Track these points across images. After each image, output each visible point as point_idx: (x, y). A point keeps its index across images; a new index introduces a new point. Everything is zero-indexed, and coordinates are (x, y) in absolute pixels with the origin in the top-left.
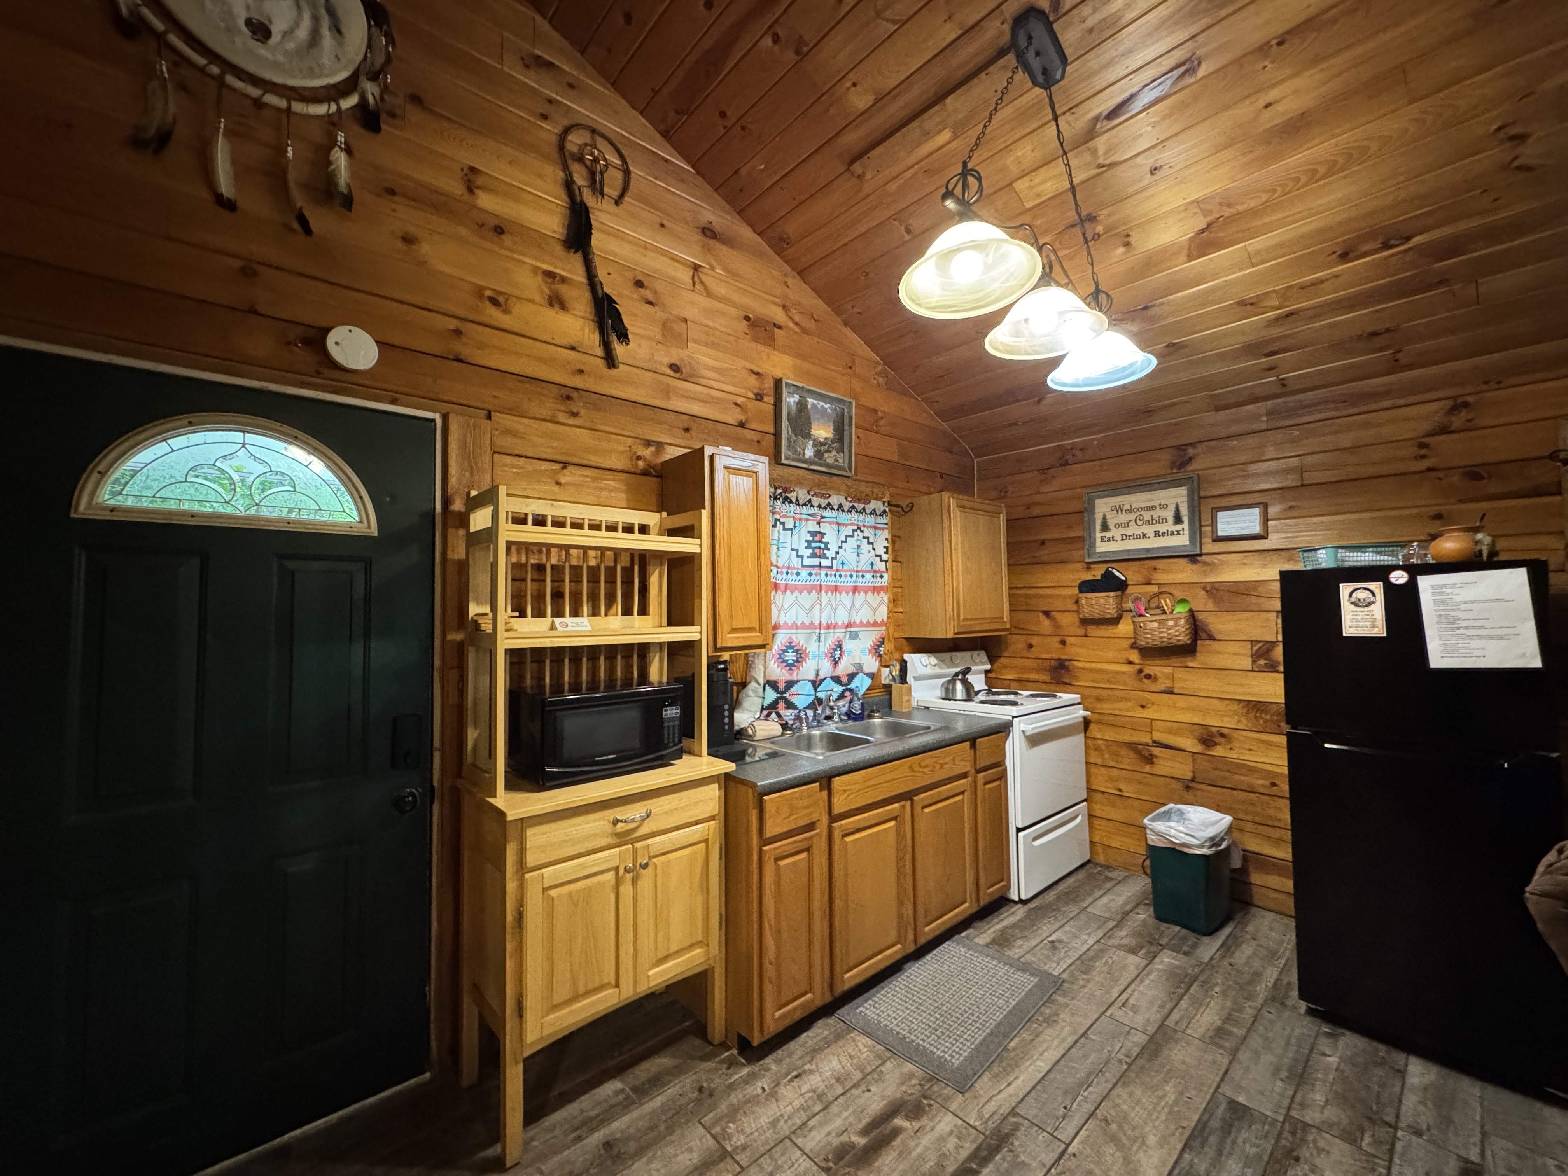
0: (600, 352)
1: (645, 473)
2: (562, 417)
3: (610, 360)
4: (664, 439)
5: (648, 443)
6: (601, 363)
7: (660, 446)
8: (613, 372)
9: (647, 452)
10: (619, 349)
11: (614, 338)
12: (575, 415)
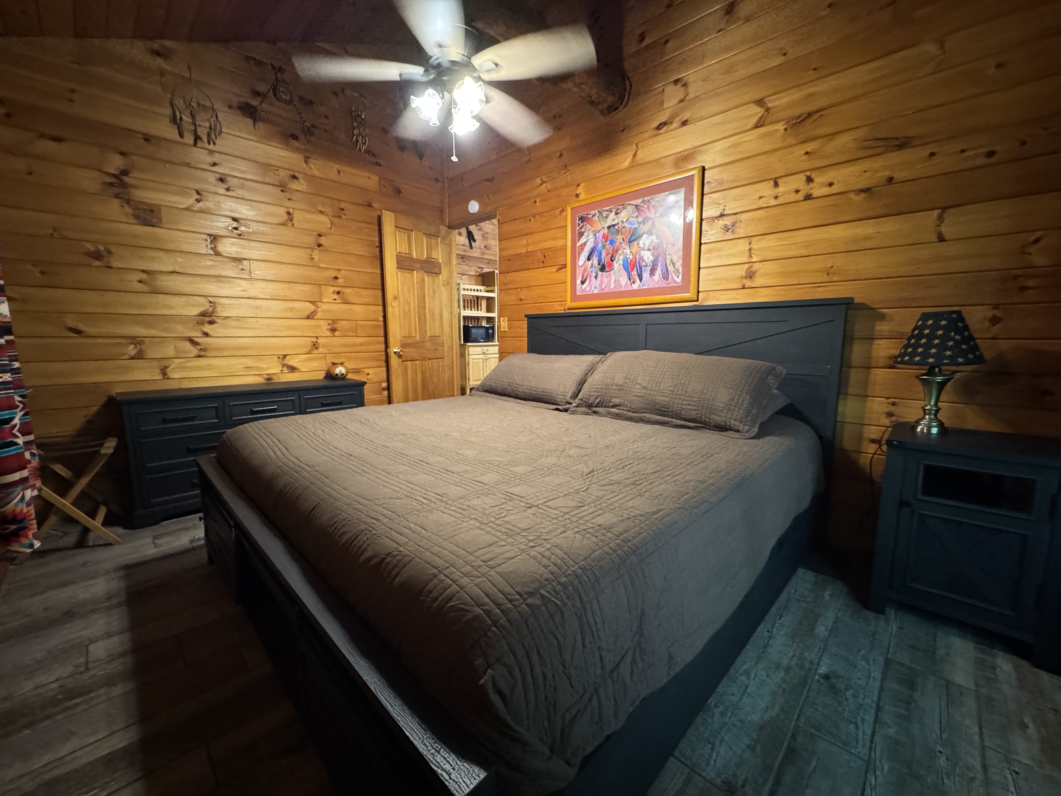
0: (469, 245)
1: (479, 276)
2: (462, 263)
3: (471, 247)
4: (483, 266)
5: (479, 268)
6: (469, 248)
7: (482, 268)
8: (472, 250)
9: (479, 270)
10: (473, 244)
11: (472, 241)
12: (464, 262)
